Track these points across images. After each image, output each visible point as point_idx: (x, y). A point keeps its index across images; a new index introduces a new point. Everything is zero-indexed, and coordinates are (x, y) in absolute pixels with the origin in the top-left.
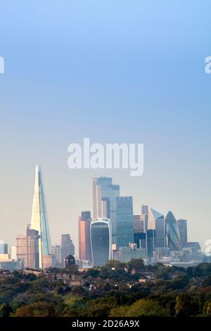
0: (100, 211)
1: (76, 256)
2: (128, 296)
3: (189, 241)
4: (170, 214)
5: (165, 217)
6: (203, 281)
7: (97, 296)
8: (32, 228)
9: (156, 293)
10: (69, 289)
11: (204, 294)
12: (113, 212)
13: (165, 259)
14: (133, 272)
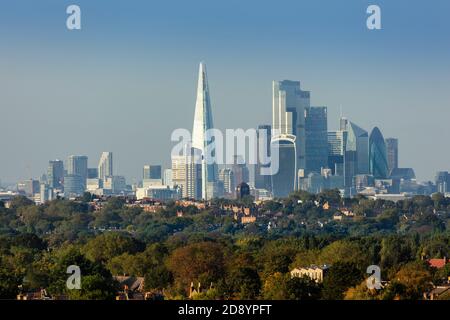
0: (283, 126)
1: (251, 185)
2: (318, 237)
3: (400, 166)
4: (376, 131)
5: (369, 134)
6: (417, 218)
7: (277, 237)
9: (355, 234)
10: (241, 227)
11: (418, 236)
12: (301, 126)
13: (368, 190)
14: (326, 206)
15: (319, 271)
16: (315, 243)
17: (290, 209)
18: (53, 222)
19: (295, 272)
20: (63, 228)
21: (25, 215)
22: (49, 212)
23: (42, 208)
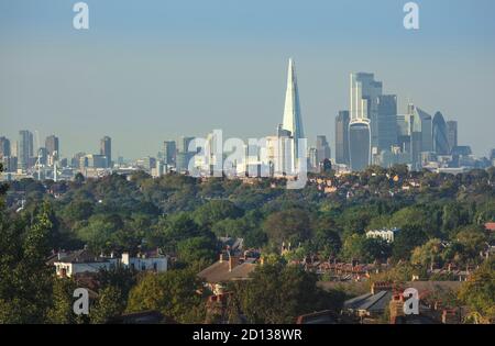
0: (359, 111)
1: (333, 160)
2: (389, 204)
3: (459, 144)
4: (438, 115)
5: (432, 118)
6: (474, 189)
7: (354, 204)
8: (284, 128)
9: (421, 202)
10: (325, 195)
11: (475, 202)
12: (374, 111)
13: (432, 164)
14: (396, 178)
15: (390, 233)
16: (386, 209)
17: (366, 180)
18: (167, 192)
19: (369, 233)
20: (175, 197)
21: (143, 187)
22: (163, 183)
23: (158, 181)
